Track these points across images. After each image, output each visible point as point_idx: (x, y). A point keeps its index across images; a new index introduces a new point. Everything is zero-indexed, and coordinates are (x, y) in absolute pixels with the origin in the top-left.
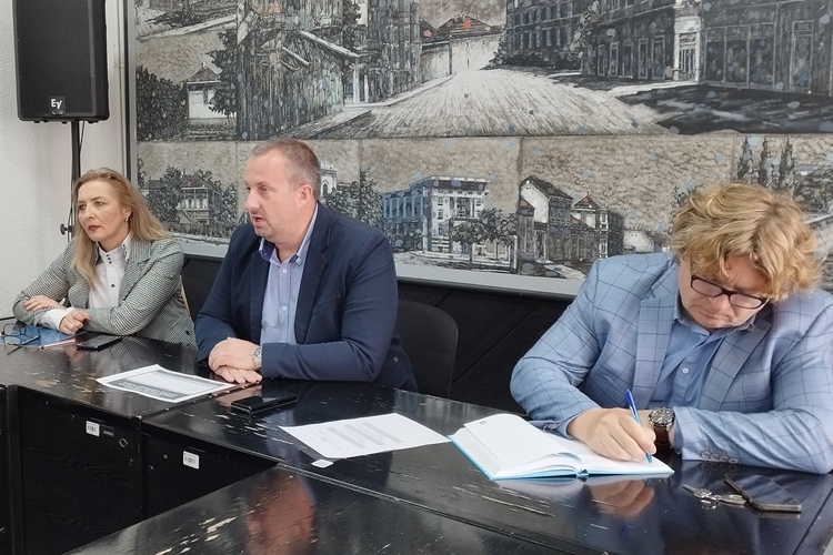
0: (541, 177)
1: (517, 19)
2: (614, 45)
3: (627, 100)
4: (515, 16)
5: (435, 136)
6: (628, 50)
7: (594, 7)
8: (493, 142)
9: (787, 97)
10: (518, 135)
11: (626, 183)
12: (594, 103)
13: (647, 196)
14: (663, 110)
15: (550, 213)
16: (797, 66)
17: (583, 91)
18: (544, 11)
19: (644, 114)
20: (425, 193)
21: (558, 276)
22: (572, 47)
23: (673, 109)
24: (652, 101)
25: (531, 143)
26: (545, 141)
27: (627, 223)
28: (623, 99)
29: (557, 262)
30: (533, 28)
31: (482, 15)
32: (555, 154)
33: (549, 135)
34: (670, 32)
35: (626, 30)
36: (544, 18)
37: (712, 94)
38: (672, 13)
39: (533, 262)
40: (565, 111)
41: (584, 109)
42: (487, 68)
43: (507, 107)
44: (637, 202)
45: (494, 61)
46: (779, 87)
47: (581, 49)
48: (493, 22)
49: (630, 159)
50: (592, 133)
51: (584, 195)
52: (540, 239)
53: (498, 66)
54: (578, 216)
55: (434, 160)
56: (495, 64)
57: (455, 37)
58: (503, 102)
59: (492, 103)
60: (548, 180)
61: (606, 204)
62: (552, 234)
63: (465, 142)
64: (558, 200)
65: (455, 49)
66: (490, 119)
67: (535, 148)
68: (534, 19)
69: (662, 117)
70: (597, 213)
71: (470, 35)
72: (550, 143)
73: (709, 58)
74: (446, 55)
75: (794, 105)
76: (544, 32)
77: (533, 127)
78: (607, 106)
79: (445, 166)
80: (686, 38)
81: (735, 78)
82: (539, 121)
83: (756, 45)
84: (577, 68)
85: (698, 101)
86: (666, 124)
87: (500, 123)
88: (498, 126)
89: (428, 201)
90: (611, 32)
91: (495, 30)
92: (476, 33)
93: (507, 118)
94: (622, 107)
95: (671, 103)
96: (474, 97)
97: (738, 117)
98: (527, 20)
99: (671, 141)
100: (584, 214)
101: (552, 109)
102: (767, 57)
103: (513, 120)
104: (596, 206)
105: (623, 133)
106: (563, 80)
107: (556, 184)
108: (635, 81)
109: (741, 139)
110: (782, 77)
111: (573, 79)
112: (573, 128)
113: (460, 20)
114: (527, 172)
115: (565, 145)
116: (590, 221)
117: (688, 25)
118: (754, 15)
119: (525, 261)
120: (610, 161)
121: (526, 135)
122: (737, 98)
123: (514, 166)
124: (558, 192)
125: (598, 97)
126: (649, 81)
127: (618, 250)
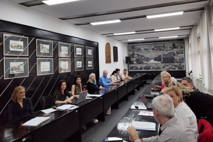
1: (155, 59)
2: (159, 60)
7: (158, 58)
9: (166, 62)
10: (155, 64)
13: (161, 66)
19: (161, 63)
20: (150, 67)
31: (153, 58)
38: (161, 59)
40: (157, 63)
52: (157, 68)
59: (154, 62)
63: (152, 64)
73: (163, 60)
74: (151, 60)
83: (165, 60)
106: (157, 61)
120: (159, 65)
124: (157, 66)
125: (159, 62)
126: (161, 61)
127: (160, 68)
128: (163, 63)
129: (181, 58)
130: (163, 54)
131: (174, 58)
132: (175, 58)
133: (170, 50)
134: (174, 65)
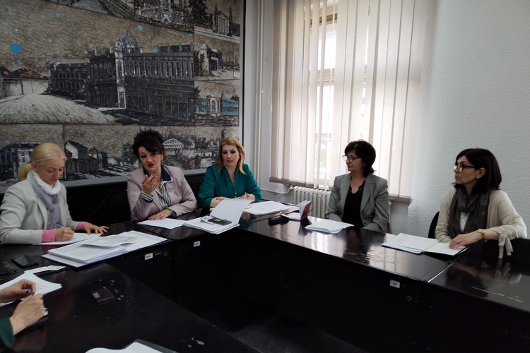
0: (74, 141)
1: (56, 76)
2: (98, 92)
3: (105, 112)
4: (55, 74)
5: (17, 123)
6: (103, 95)
7: (89, 77)
8: (50, 126)
9: (149, 115)
10: (61, 124)
11: (107, 141)
12: (92, 113)
13: (114, 146)
14: (116, 117)
15: (79, 154)
16: (151, 107)
17: (87, 108)
18: (68, 75)
19: (110, 118)
20: (13, 150)
21: (85, 178)
22: (82, 91)
23: (119, 117)
24: (113, 113)
25: (68, 127)
26: (74, 126)
27: (108, 155)
28: (103, 112)
29: (84, 173)
30: (64, 80)
31: (38, 70)
32: (79, 131)
33: (76, 124)
34: (116, 91)
35: (101, 88)
36: (68, 77)
37: (130, 113)
38: (116, 85)
39: (73, 175)
40: (81, 115)
41: (89, 115)
42: (43, 94)
43: (55, 112)
44: (111, 148)
45: (46, 91)
46: (147, 112)
47: (85, 92)
48: (44, 74)
49: (107, 133)
50: (93, 124)
51: (92, 147)
52: (76, 165)
53: (48, 94)
54: (90, 155)
55: (17, 134)
56: (46, 93)
57: (24, 77)
58: (53, 110)
59: (47, 110)
60: (77, 141)
61: (100, 149)
62: (80, 163)
63: (34, 126)
64: (82, 149)
65: (24, 83)
66: (47, 117)
67: (70, 129)
68: (64, 77)
69: (116, 119)
70: (98, 153)
71: (32, 78)
72: (77, 127)
73: (128, 101)
74: (19, 85)
75: (151, 117)
76: (69, 83)
77: (68, 120)
78: (97, 114)
79: (24, 137)
80: (121, 93)
81: (135, 108)
82: (71, 119)
83: (140, 98)
84: (85, 99)
85: (126, 115)
86: (118, 121)
87: (52, 118)
88: (52, 120)
89: (16, 154)
90: (96, 88)
91: (45, 78)
92: (35, 77)
93: (55, 116)
94: (103, 115)
95: (119, 115)
96: (38, 106)
97: (138, 120)
98: (61, 77)
99: (119, 127)
100: (93, 154)
101: (76, 114)
102: (143, 103)
103: (58, 117)
104: (97, 151)
105: (103, 124)
106: (79, 103)
107: (80, 143)
108: (106, 106)
109: (139, 127)
110: (147, 109)
111: (83, 103)
112: (85, 122)
113: (26, 70)
114: (67, 139)
115: (83, 128)
116: (95, 156)
117: (121, 89)
118: (139, 90)
119: (70, 175)
120: (100, 134)
121: (65, 124)
122: (137, 114)
123: (61, 136)
124: (82, 146)
125: (94, 111)
126: (111, 107)
127: (106, 165)
128: (125, 123)
129: (228, 97)
130: (124, 51)
131: (196, 91)
132: (203, 95)
133: (172, 27)
134: (193, 138)
